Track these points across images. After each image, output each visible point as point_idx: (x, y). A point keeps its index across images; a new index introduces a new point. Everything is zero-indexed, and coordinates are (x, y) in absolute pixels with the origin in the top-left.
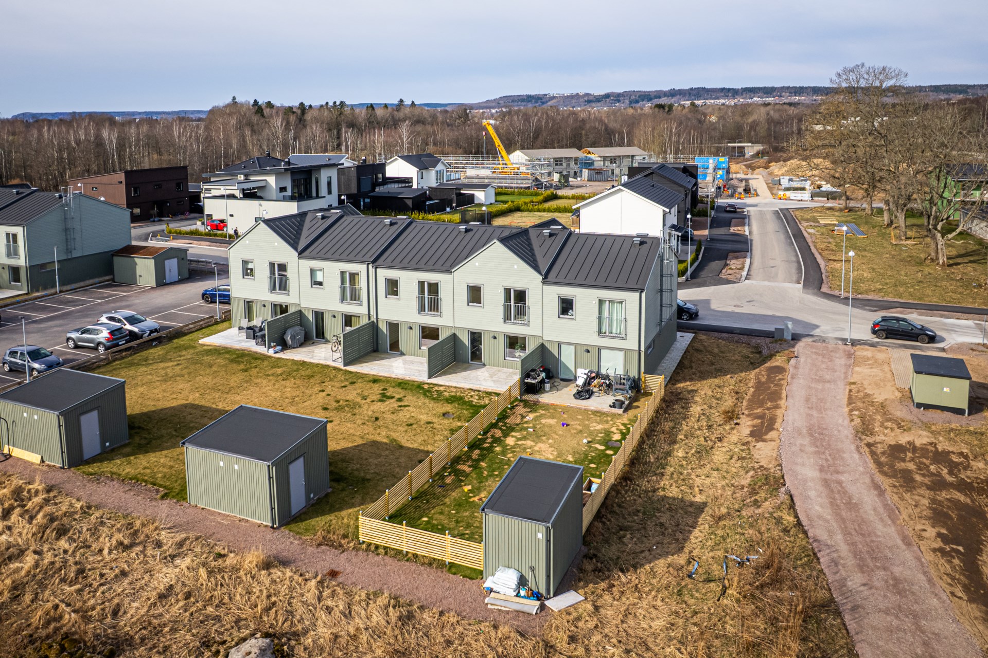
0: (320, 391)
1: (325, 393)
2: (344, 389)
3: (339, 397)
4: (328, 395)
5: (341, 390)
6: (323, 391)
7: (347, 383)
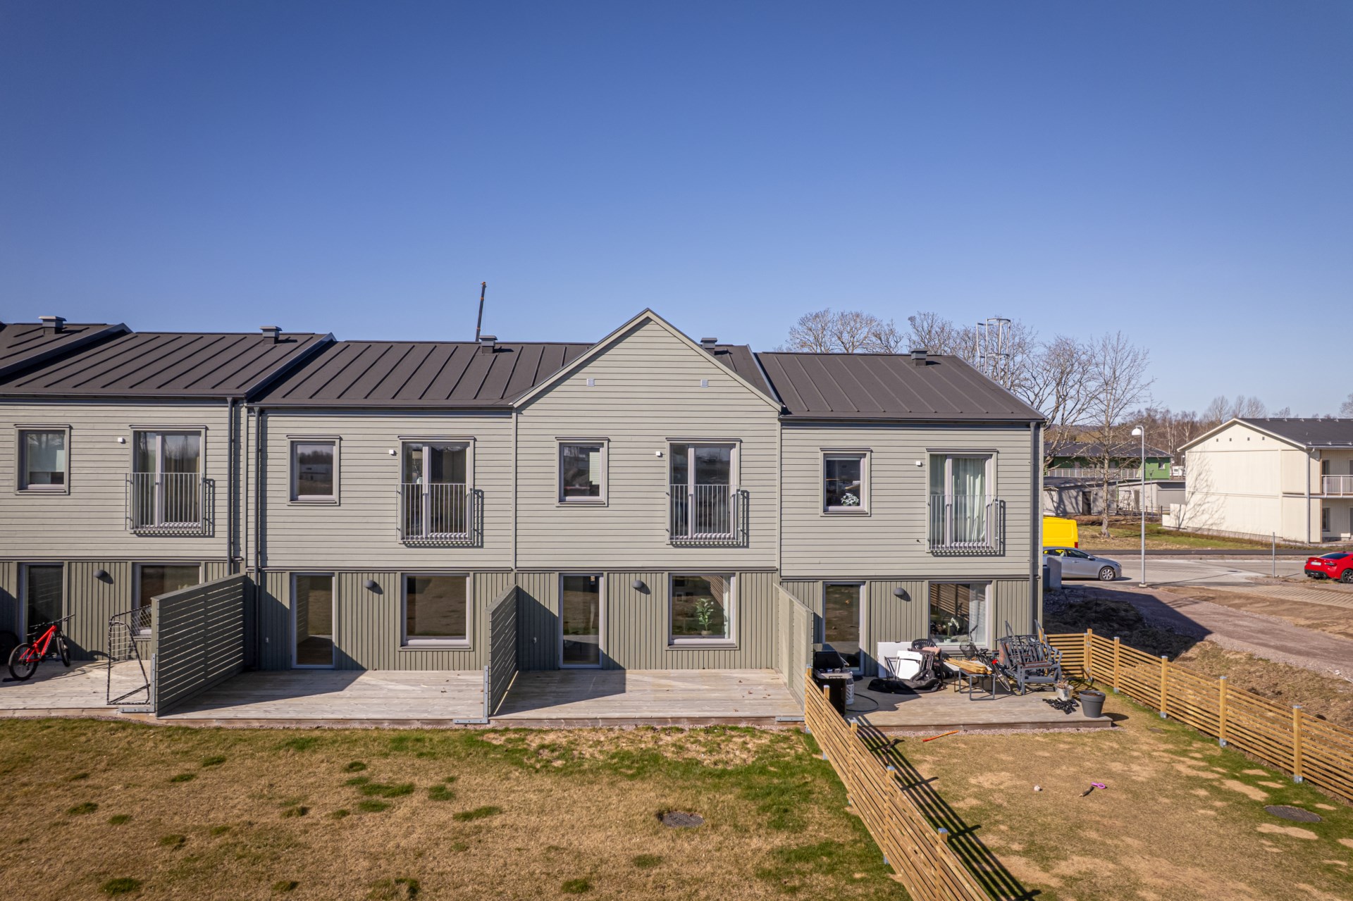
0: (75, 811)
1: (102, 815)
2: (184, 787)
3: (174, 823)
4: (120, 820)
5: (173, 794)
6: (91, 808)
7: (191, 766)
